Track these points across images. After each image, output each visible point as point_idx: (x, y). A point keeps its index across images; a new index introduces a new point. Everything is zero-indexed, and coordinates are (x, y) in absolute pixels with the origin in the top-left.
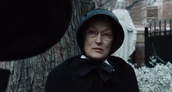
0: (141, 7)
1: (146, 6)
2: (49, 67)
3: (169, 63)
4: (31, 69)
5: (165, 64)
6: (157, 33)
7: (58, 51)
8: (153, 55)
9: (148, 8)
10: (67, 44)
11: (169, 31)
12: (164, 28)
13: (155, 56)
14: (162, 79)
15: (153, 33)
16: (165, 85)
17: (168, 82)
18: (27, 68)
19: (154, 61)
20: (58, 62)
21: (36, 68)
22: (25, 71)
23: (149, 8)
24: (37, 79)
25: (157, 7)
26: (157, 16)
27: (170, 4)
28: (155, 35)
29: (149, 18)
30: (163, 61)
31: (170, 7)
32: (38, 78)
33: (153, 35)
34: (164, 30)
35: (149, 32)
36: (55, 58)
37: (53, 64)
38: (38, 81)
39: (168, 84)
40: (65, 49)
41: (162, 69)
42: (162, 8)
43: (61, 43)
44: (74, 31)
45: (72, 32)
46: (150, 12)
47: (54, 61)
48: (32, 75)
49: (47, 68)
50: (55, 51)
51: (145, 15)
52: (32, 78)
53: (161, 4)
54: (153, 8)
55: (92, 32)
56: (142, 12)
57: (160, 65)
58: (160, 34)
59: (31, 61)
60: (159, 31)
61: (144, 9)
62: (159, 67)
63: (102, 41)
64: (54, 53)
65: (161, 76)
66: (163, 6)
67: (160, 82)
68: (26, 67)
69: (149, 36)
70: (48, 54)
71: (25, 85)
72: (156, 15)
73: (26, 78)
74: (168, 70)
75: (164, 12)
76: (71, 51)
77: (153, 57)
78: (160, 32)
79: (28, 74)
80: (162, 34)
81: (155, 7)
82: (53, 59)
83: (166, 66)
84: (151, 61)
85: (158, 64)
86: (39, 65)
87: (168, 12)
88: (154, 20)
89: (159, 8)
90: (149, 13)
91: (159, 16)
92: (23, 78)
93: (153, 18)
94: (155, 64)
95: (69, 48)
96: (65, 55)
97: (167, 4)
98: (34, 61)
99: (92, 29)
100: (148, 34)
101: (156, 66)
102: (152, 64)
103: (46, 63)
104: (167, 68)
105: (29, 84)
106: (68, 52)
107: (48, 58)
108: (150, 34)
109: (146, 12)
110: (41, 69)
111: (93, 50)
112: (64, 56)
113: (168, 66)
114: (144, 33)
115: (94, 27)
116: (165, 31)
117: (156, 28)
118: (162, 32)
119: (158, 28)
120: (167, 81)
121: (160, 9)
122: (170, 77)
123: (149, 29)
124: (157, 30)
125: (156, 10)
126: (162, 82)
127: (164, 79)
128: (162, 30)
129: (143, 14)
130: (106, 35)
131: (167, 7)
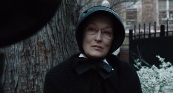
0: (121, 10)
1: (125, 8)
2: (34, 70)
3: (154, 66)
4: (16, 72)
5: (150, 67)
6: (142, 35)
7: (43, 54)
8: (138, 58)
9: (127, 10)
10: (52, 46)
11: (153, 33)
12: (148, 31)
13: (139, 58)
14: (147, 82)
15: (137, 35)
16: (150, 88)
17: (153, 86)
18: (12, 71)
19: (139, 64)
20: (42, 65)
21: (20, 72)
22: (10, 74)
23: (129, 11)
24: (21, 83)
25: (136, 9)
26: (136, 19)
27: (149, 7)
28: (139, 37)
29: (128, 20)
30: (147, 64)
31: (149, 9)
32: (23, 81)
33: (137, 37)
34: (148, 33)
35: (134, 35)
36: (39, 61)
37: (38, 67)
38: (23, 85)
39: (153, 87)
40: (50, 51)
41: (147, 72)
42: (142, 10)
43: (46, 46)
44: (59, 34)
45: (56, 35)
46: (130, 14)
47: (39, 64)
48: (16, 78)
49: (31, 71)
50: (40, 53)
51: (125, 17)
52: (16, 81)
53: (141, 6)
54: (132, 11)
55: (92, 30)
56: (121, 15)
57: (145, 68)
58: (144, 37)
59: (15, 64)
60: (143, 34)
61: (124, 12)
62: (144, 70)
63: (102, 39)
64: (39, 56)
65: (146, 79)
66: (143, 8)
67: (145, 85)
68: (10, 70)
69: (133, 38)
70: (33, 57)
71: (9, 89)
72: (135, 17)
73: (10, 81)
74: (153, 74)
75: (143, 14)
76: (55, 53)
77: (138, 60)
78: (145, 34)
79: (12, 77)
80: (147, 37)
81: (134, 9)
82: (38, 62)
83: (151, 69)
84: (136, 64)
85: (143, 67)
86: (24, 68)
87: (147, 14)
88: (133, 22)
89: (138, 10)
90: (128, 15)
91: (138, 18)
92: (7, 82)
93: (132, 20)
94: (140, 67)
95: (54, 51)
96: (50, 57)
97: (147, 7)
98: (18, 64)
99: (92, 26)
100: (132, 36)
101: (141, 69)
102: (137, 67)
103: (31, 66)
104: (152, 71)
105: (13, 87)
106: (53, 55)
107: (32, 61)
108: (135, 36)
109: (125, 14)
110: (25, 72)
111: (92, 48)
112: (49, 59)
113: (153, 69)
114: (128, 35)
115: (94, 24)
116: (150, 34)
117: (141, 31)
118: (147, 34)
119: (142, 30)
120: (152, 84)
121: (139, 12)
122: (155, 80)
123: (133, 32)
124: (142, 32)
125: (135, 12)
126: (146, 85)
127: (149, 82)
128: (146, 33)
129: (123, 16)
130: (107, 33)
131: (147, 9)
